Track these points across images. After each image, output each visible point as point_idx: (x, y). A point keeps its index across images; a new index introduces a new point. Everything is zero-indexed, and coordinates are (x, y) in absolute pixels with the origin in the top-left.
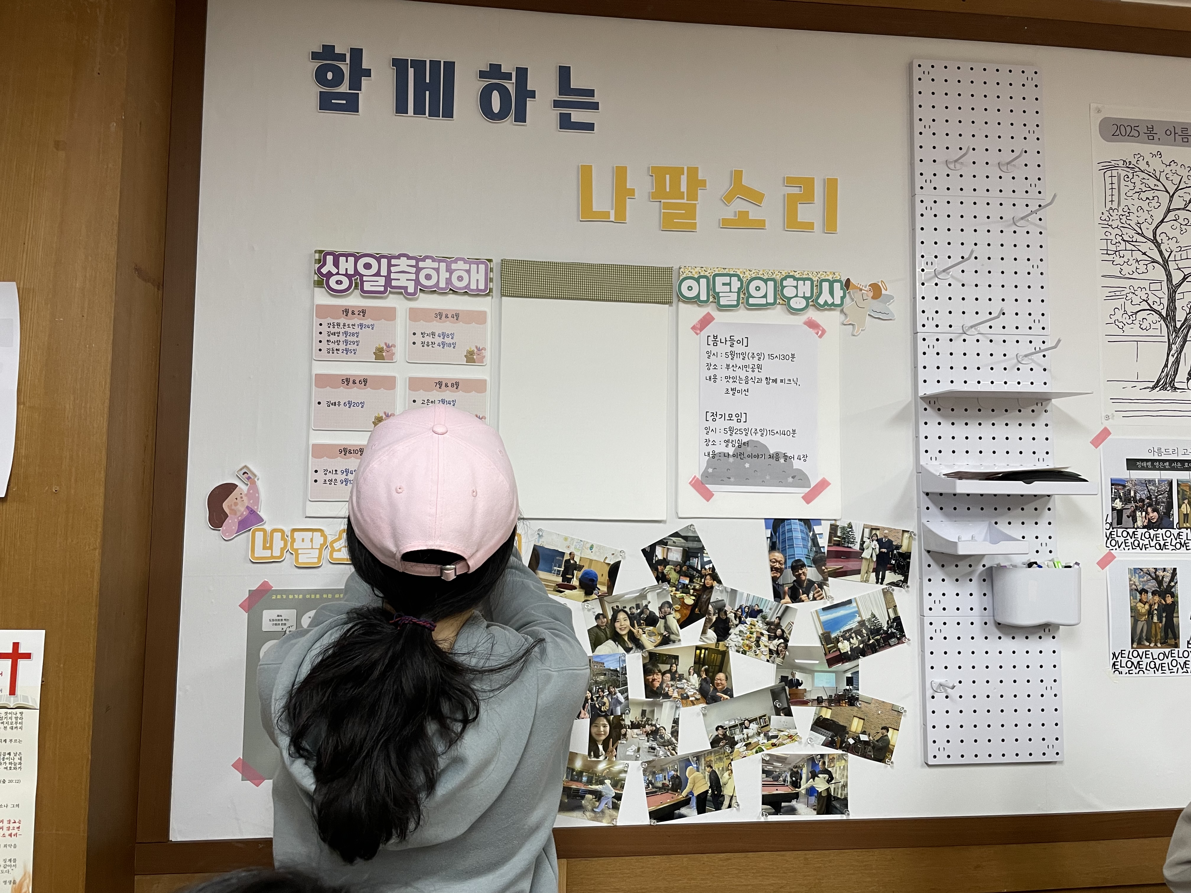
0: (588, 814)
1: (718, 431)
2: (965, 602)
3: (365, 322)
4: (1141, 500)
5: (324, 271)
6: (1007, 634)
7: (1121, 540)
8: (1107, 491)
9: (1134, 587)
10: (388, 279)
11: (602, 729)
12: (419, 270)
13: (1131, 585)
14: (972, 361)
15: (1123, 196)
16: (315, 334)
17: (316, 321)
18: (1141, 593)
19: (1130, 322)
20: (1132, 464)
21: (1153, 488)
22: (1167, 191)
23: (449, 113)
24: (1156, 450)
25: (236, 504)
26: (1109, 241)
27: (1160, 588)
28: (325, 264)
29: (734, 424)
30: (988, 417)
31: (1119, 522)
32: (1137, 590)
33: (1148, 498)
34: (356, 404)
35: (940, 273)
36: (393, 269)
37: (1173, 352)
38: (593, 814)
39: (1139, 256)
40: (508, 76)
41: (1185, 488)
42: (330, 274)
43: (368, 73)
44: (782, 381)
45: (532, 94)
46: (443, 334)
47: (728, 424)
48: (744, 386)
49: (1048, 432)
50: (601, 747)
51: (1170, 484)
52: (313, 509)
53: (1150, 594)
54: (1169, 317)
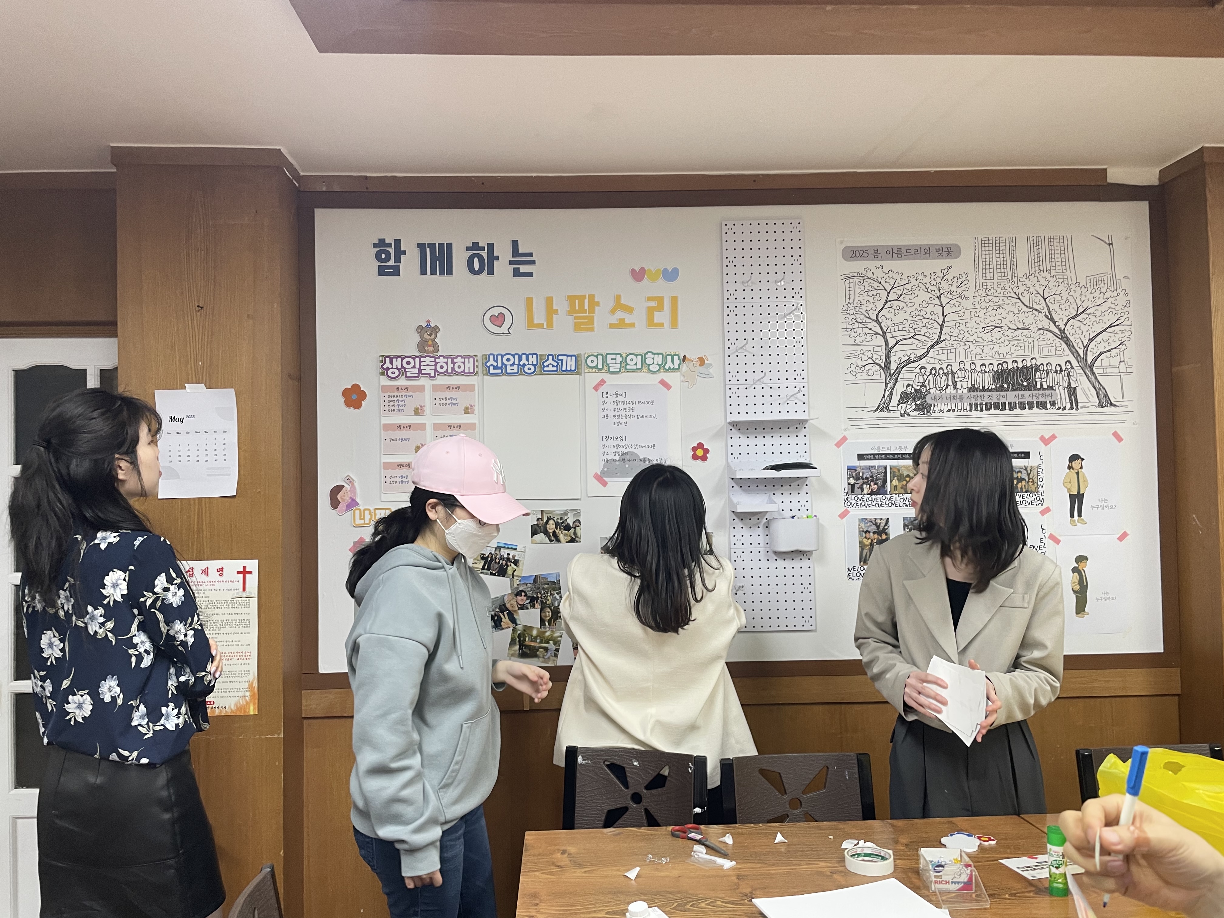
0: (541, 659)
1: (609, 447)
2: (755, 539)
3: (408, 394)
4: (867, 478)
5: (385, 367)
6: (781, 558)
7: (853, 502)
8: (845, 473)
9: (861, 529)
10: (420, 370)
11: (547, 614)
12: (436, 363)
13: (859, 529)
14: (759, 400)
15: (857, 295)
16: (382, 401)
17: (382, 395)
18: (866, 532)
19: (861, 371)
20: (861, 457)
21: (874, 471)
22: (885, 290)
23: (450, 273)
24: (876, 448)
25: (344, 496)
26: (847, 323)
27: (878, 529)
28: (385, 363)
29: (619, 442)
30: (768, 433)
31: (853, 491)
32: (863, 531)
33: (871, 477)
34: (405, 439)
35: (739, 349)
36: (422, 364)
37: (888, 388)
38: (544, 660)
39: (866, 331)
40: (483, 249)
41: (895, 470)
42: (388, 369)
43: (404, 253)
44: (646, 416)
45: (497, 258)
46: (451, 398)
47: (616, 442)
48: (624, 420)
49: (806, 440)
50: (547, 623)
51: (886, 468)
52: (385, 497)
53: (871, 534)
54: (886, 367)
